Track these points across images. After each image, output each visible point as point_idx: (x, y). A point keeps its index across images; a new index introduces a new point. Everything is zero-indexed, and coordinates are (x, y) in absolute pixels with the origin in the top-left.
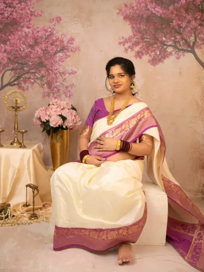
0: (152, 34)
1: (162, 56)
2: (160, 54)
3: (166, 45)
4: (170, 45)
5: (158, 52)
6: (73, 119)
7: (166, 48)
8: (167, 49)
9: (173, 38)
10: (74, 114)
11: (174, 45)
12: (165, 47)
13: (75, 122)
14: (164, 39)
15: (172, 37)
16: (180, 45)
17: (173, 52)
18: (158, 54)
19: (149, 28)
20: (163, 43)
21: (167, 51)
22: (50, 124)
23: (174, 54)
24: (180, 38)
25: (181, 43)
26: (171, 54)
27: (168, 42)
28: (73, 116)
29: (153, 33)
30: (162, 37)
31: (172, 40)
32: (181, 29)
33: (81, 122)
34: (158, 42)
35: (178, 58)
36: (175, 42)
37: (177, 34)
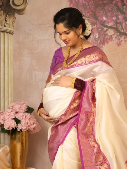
0: (91, 11)
1: (101, 41)
2: (99, 38)
3: (106, 26)
4: (111, 27)
5: (97, 34)
6: (27, 122)
7: (107, 30)
8: (107, 32)
9: (114, 18)
10: (29, 118)
11: (115, 27)
12: (105, 29)
13: (29, 124)
14: (104, 18)
15: (113, 16)
16: (122, 27)
17: (114, 37)
18: (97, 37)
19: (88, 3)
20: (103, 24)
21: (107, 35)
22: (5, 127)
23: (114, 39)
24: (122, 18)
25: (124, 24)
26: (111, 38)
27: (109, 22)
28: (27, 120)
29: (92, 9)
30: (103, 16)
31: (113, 20)
32: (124, 7)
33: (35, 125)
34: (98, 22)
35: (119, 45)
36: (116, 23)
37: (119, 13)
